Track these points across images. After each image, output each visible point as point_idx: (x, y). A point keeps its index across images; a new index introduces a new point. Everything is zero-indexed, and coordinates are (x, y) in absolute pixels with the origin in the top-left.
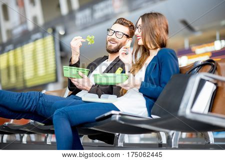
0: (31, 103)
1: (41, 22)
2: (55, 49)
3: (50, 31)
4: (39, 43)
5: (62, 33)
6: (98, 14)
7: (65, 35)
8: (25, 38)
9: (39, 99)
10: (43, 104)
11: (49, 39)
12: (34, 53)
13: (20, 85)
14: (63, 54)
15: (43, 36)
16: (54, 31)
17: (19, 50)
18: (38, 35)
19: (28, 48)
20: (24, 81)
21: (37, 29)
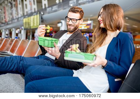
0: (13, 66)
1: (36, 10)
2: (40, 18)
3: (39, 13)
4: (35, 16)
5: (42, 14)
6: (53, 9)
7: (43, 14)
8: (31, 14)
9: (20, 63)
10: (22, 66)
11: (38, 15)
12: (34, 19)
13: (29, 28)
14: (42, 20)
15: (37, 14)
16: (40, 13)
17: (29, 18)
18: (35, 14)
19: (32, 17)
20: (30, 27)
21: (35, 12)
